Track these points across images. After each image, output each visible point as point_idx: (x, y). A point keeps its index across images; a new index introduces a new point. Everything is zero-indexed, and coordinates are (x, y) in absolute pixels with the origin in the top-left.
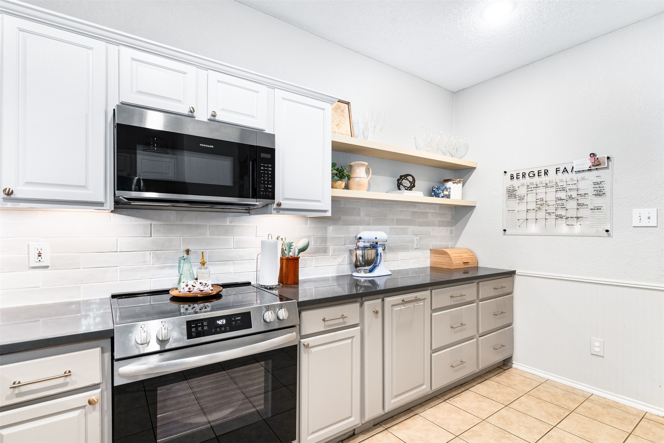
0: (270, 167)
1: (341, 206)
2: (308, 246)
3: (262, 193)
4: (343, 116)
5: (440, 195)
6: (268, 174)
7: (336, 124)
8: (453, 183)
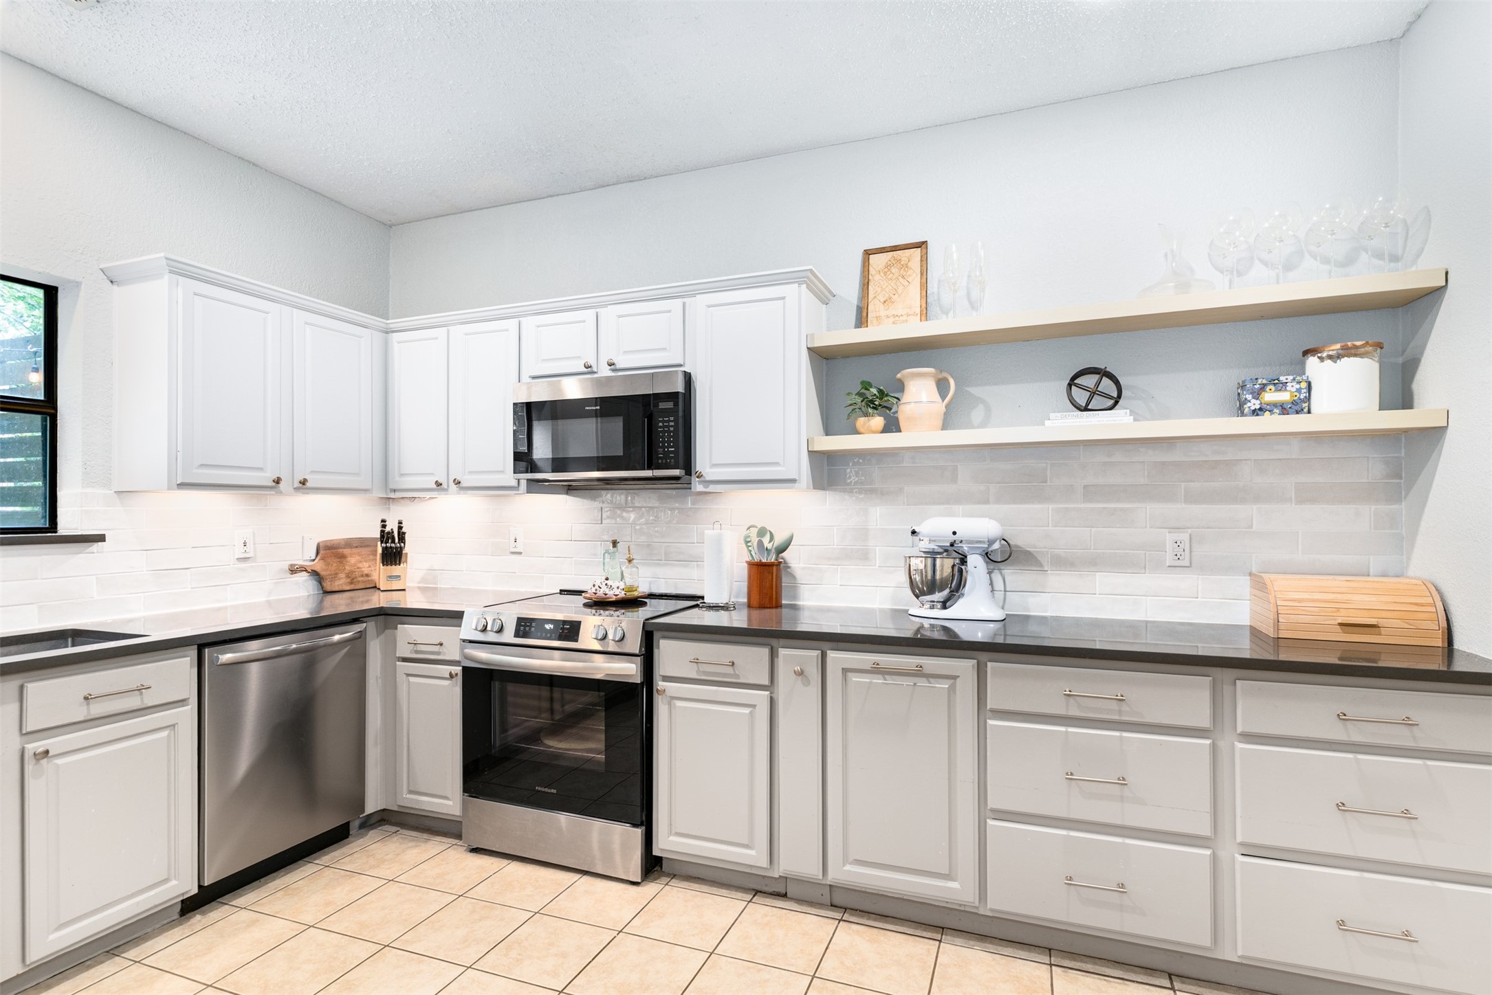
0: (672, 421)
1: (905, 465)
2: (789, 545)
3: (660, 461)
4: (903, 277)
5: (1245, 406)
6: (669, 432)
7: (882, 300)
8: (1321, 359)
